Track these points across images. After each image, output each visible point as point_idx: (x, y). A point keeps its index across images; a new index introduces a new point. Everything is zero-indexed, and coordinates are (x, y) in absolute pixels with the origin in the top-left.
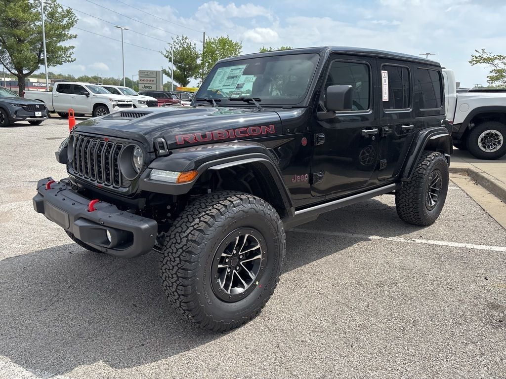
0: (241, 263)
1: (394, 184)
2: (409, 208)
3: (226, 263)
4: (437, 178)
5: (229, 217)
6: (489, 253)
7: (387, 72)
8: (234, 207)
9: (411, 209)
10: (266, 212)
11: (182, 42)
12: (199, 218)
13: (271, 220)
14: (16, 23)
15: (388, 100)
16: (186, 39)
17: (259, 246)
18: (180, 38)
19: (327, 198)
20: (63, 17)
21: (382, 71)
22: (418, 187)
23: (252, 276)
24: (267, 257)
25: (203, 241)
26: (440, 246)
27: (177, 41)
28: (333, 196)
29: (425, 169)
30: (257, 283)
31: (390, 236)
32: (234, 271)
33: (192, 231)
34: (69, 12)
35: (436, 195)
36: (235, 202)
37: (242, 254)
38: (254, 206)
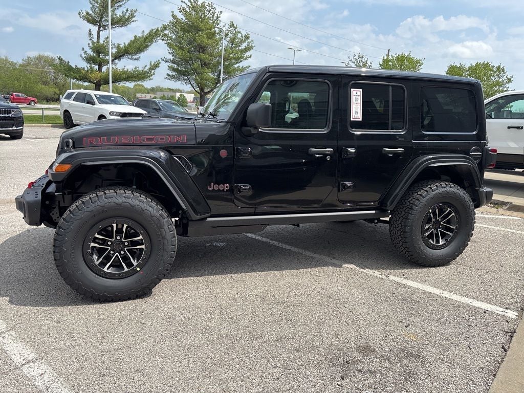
0: (125, 249)
1: (374, 212)
3: (108, 246)
5: (99, 205)
7: (361, 90)
8: (106, 198)
10: (144, 208)
13: (152, 217)
15: (361, 120)
17: (141, 237)
18: (357, 57)
19: (258, 210)
20: (242, 42)
21: (352, 90)
23: (135, 262)
24: (151, 247)
25: (71, 220)
28: (266, 209)
29: (418, 199)
30: (138, 269)
32: (117, 254)
34: (247, 37)
35: (451, 234)
36: (109, 194)
37: (127, 242)
38: (129, 201)
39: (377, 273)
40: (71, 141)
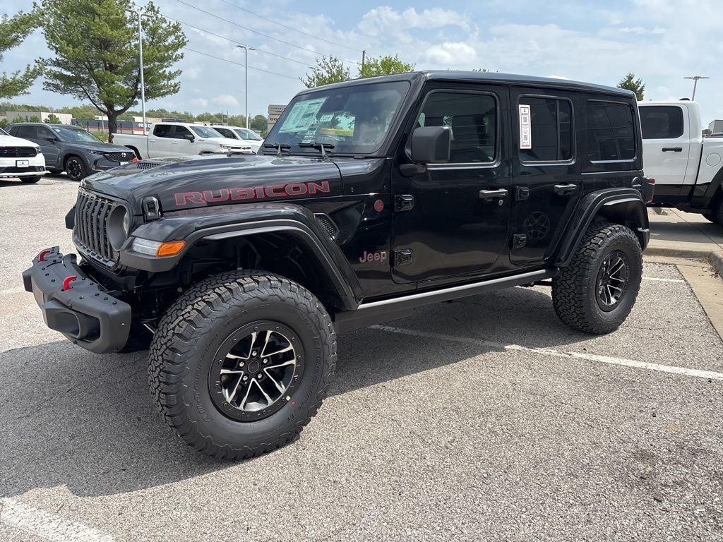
0: (265, 370)
1: (544, 271)
2: (570, 307)
3: (240, 368)
4: (619, 265)
5: (235, 305)
6: (679, 379)
7: (529, 106)
8: (244, 292)
9: (573, 308)
10: (299, 301)
11: (330, 65)
12: (193, 305)
13: (309, 313)
14: (105, 44)
15: (530, 147)
16: (335, 60)
17: (291, 347)
18: (328, 60)
19: (421, 286)
20: (169, 34)
21: (520, 106)
22: (583, 276)
23: (282, 389)
24: (304, 363)
25: (193, 336)
26: (607, 365)
27: (323, 64)
28: (430, 283)
29: (594, 250)
30: (288, 398)
31: (538, 347)
32: (253, 380)
33: (180, 322)
34: (177, 28)
35: (620, 290)
36: (247, 285)
37: (267, 358)
38: (278, 292)
39: (553, 352)
40: (155, 199)
